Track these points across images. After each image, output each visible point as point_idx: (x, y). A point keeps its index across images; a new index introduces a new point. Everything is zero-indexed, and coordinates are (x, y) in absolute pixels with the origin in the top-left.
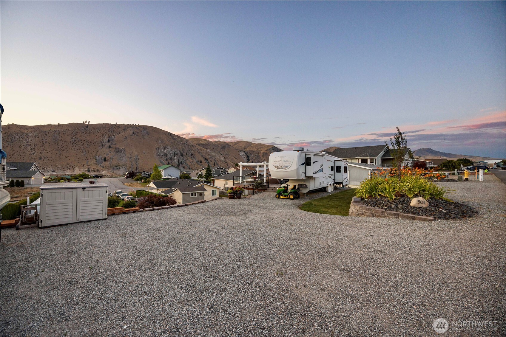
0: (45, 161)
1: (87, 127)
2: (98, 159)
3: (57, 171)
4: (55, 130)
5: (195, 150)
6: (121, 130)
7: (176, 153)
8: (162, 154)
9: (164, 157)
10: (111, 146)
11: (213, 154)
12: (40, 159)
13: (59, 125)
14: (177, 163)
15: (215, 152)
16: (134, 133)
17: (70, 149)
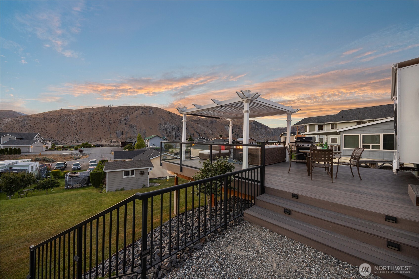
0: (83, 135)
1: (111, 109)
2: (117, 133)
3: (90, 142)
4: (90, 112)
5: (189, 125)
6: (134, 110)
7: (173, 127)
8: (163, 129)
9: (164, 131)
10: (127, 123)
11: (203, 128)
12: (80, 133)
13: (93, 109)
14: (175, 136)
15: (204, 126)
16: (143, 113)
17: (99, 126)
